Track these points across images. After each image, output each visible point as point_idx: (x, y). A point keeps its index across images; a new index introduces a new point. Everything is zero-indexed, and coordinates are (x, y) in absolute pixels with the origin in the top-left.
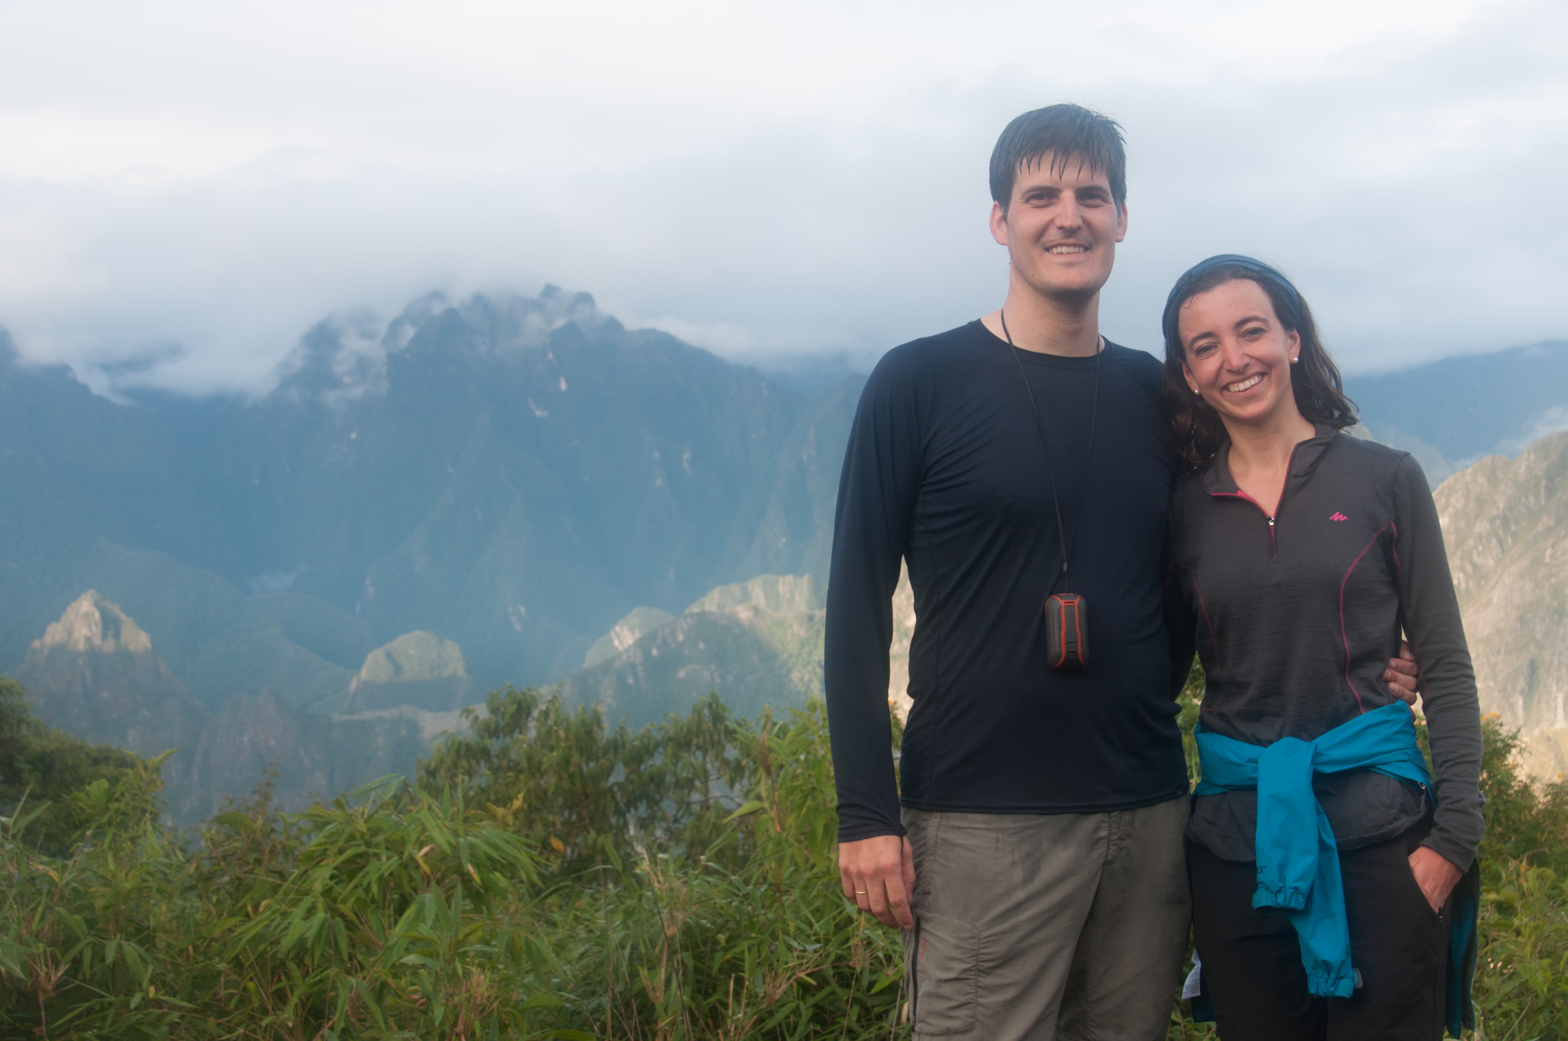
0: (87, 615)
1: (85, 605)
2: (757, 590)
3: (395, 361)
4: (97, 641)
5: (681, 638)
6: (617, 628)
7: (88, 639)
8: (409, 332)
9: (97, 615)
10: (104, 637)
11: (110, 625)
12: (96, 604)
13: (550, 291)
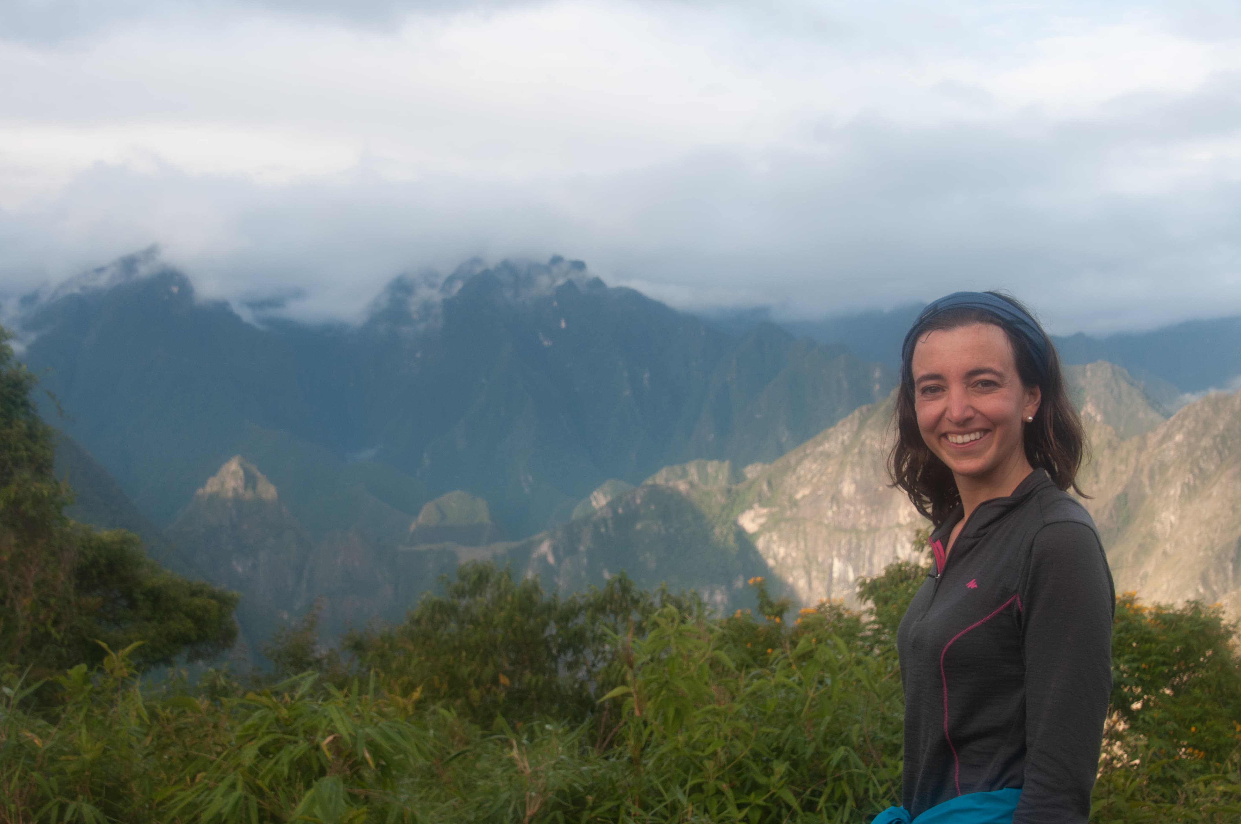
0: (234, 473)
1: (233, 466)
2: (692, 470)
3: (448, 305)
4: (241, 491)
5: (638, 501)
6: (595, 493)
7: (235, 489)
8: (459, 285)
9: (241, 473)
10: (246, 487)
11: (250, 480)
12: (241, 465)
13: (557, 260)
